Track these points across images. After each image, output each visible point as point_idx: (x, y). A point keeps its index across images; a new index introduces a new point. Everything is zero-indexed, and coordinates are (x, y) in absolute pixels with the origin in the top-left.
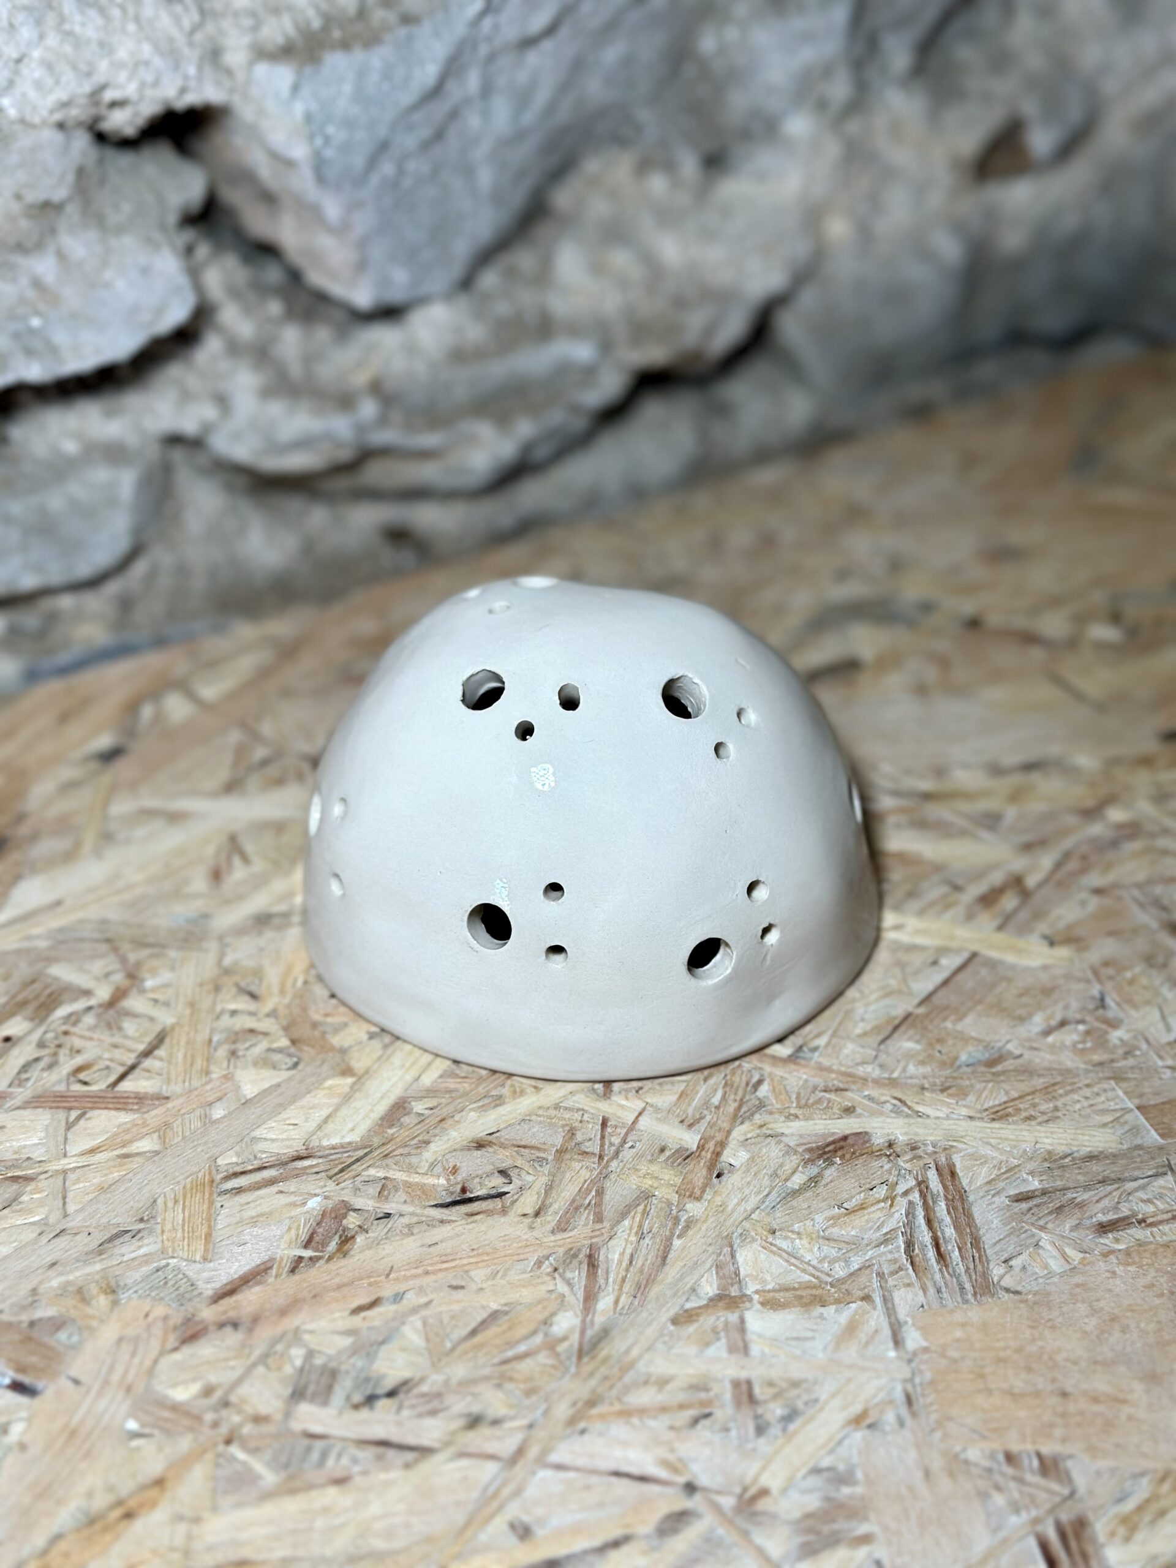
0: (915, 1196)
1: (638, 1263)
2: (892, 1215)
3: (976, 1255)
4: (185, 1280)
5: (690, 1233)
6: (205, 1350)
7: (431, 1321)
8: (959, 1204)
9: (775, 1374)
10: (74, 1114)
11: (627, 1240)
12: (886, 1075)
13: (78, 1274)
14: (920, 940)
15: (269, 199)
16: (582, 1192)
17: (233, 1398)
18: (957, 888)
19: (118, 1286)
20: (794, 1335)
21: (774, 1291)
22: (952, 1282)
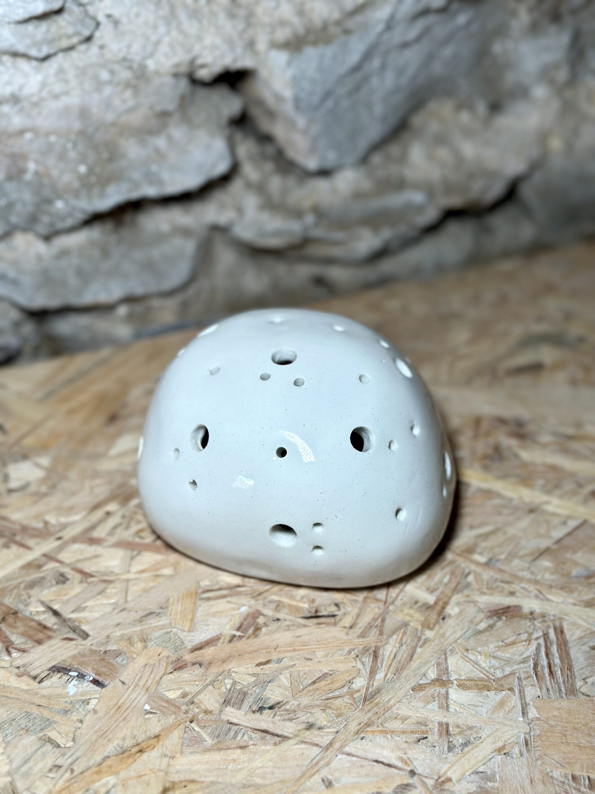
0: (542, 641)
1: (398, 658)
2: (527, 649)
3: (569, 674)
4: (179, 640)
5: (426, 646)
6: (185, 675)
7: (294, 674)
8: (563, 648)
9: (460, 722)
10: (135, 553)
11: (394, 646)
12: (533, 577)
13: (129, 630)
14: (559, 511)
15: (271, 114)
16: (375, 619)
17: (196, 700)
18: (580, 486)
19: (147, 639)
20: (472, 703)
21: (465, 680)
22: (555, 687)
